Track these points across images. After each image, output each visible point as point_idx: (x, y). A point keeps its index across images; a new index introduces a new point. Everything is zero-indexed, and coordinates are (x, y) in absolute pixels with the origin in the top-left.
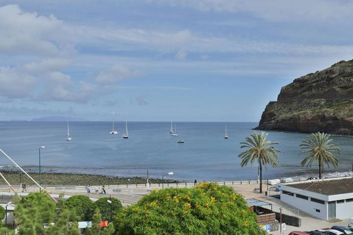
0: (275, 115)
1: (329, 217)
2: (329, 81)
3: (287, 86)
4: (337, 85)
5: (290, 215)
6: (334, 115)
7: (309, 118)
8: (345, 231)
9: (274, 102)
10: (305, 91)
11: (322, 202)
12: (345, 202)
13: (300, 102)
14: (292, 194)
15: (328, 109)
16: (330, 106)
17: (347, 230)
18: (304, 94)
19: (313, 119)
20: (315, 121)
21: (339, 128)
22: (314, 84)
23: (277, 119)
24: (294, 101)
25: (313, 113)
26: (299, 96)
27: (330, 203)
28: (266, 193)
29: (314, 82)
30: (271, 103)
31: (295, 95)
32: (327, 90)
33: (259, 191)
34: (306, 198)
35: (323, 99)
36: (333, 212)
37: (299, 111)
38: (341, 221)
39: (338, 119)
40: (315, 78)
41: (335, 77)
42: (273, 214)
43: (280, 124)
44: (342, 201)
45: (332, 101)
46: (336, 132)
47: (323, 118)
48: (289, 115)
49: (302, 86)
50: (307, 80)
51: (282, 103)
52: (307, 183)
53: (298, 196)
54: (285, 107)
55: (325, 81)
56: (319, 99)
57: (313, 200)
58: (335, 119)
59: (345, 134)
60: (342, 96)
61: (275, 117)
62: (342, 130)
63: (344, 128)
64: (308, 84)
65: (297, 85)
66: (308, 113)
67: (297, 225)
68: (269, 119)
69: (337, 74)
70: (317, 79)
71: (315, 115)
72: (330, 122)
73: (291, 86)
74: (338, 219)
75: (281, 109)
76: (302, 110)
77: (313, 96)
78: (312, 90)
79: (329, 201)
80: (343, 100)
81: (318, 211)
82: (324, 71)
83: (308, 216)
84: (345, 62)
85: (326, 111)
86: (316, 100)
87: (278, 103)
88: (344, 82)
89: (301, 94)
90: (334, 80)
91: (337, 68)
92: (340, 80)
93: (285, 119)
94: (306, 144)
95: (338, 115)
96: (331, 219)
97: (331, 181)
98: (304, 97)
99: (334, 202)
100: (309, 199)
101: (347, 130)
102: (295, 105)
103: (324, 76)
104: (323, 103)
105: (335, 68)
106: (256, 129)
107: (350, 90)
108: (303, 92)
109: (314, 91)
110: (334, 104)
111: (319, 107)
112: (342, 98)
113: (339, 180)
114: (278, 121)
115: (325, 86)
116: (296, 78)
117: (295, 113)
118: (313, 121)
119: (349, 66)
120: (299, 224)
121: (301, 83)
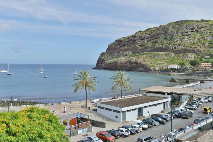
0: (105, 61)
1: (122, 120)
2: (134, 42)
3: (112, 44)
4: (138, 44)
5: (100, 121)
6: (136, 61)
7: (123, 63)
8: (129, 128)
9: (104, 53)
10: (121, 47)
11: (119, 112)
12: (131, 111)
13: (118, 53)
14: (103, 108)
15: (133, 58)
16: (134, 56)
17: (130, 127)
18: (121, 48)
19: (125, 63)
20: (126, 64)
21: (138, 68)
22: (126, 43)
23: (106, 63)
24: (115, 53)
25: (125, 60)
26: (118, 50)
27: (123, 112)
28: (89, 108)
29: (126, 42)
30: (103, 54)
31: (116, 49)
32: (132, 47)
33: (85, 107)
34: (110, 110)
35: (130, 52)
36: (124, 117)
37: (118, 58)
38: (129, 122)
39: (138, 63)
40: (127, 39)
41: (137, 39)
42: (89, 121)
43: (108, 66)
44: (130, 111)
45: (135, 53)
46: (137, 70)
47: (130, 62)
48: (112, 61)
49: (120, 44)
50: (122, 41)
51: (108, 53)
52: (113, 101)
53: (106, 109)
54: (110, 56)
55: (132, 42)
56: (128, 52)
57: (114, 111)
58: (137, 63)
59: (141, 71)
60: (140, 50)
61: (105, 62)
62: (140, 69)
63: (141, 68)
64: (123, 43)
65: (117, 43)
66: (123, 60)
67: (104, 127)
68: (101, 63)
69: (138, 38)
70: (128, 40)
71: (126, 60)
72: (134, 65)
73: (114, 43)
74: (127, 121)
75: (108, 57)
76: (119, 58)
77: (125, 50)
78: (125, 47)
79: (122, 111)
80: (140, 52)
81: (117, 117)
82: (131, 36)
83: (111, 121)
84: (142, 31)
85: (132, 59)
86: (127, 52)
87: (107, 53)
88: (141, 42)
89: (119, 48)
90: (136, 41)
91: (138, 35)
92: (139, 41)
93: (110, 63)
94: (114, 77)
95: (138, 61)
96: (123, 121)
97: (126, 99)
98: (121, 50)
99: (125, 111)
100: (112, 110)
101: (142, 69)
102: (115, 55)
103: (131, 39)
104: (130, 54)
105: (137, 34)
106: (94, 69)
107: (144, 47)
108: (120, 47)
109: (126, 47)
110: (136, 55)
111: (128, 56)
112: (140, 51)
113: (130, 98)
114: (106, 64)
115: (132, 44)
116: (117, 39)
117: (116, 60)
118: (125, 64)
119: (144, 34)
120: (105, 126)
121: (119, 42)
